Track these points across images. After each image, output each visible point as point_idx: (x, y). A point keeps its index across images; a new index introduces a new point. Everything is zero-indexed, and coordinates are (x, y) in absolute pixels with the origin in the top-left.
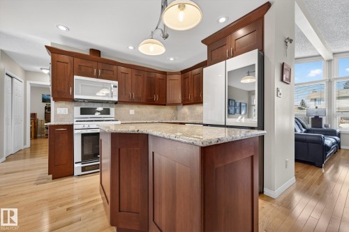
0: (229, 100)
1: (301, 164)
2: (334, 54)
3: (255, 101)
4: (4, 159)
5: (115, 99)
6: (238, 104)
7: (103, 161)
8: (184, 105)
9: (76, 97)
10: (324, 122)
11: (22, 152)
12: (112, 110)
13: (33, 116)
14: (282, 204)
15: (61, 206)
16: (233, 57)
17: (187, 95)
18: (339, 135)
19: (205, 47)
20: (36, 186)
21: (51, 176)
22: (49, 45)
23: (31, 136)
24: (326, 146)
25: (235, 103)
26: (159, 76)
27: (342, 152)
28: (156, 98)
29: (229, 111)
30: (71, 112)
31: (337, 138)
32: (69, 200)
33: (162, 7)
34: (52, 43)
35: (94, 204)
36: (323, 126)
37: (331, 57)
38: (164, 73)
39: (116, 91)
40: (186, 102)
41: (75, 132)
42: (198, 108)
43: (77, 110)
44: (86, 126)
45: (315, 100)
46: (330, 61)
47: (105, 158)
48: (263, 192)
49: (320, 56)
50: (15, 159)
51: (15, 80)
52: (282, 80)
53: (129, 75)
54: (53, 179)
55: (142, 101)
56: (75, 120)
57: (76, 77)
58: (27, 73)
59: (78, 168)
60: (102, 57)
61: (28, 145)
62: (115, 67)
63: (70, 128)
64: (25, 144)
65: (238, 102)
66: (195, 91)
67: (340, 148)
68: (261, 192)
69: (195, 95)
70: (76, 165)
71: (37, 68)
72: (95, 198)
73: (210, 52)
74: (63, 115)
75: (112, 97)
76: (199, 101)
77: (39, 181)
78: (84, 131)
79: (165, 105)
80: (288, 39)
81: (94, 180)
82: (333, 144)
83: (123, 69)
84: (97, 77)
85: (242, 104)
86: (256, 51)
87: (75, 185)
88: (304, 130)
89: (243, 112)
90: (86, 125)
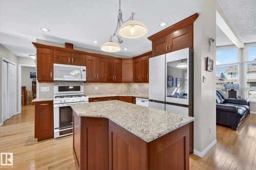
0: (168, 77)
1: (220, 128)
2: (245, 44)
3: (187, 77)
4: (2, 124)
5: (85, 79)
6: (175, 80)
7: (75, 127)
8: (135, 82)
9: (55, 79)
10: (238, 94)
11: (15, 117)
12: (82, 87)
13: (24, 88)
14: (207, 162)
15: (44, 164)
16: (171, 51)
17: (137, 76)
18: (249, 104)
19: (151, 42)
20: (26, 148)
21: (37, 139)
22: (35, 41)
23: (22, 103)
24: (239, 114)
25: (173, 79)
26: (116, 61)
27: (251, 116)
28: (114, 77)
29: (168, 84)
30: (52, 90)
31: (247, 107)
32: (50, 160)
33: (119, 20)
34: (37, 39)
35: (68, 163)
36: (237, 97)
37: (243, 46)
38: (121, 59)
39: (84, 74)
40: (136, 81)
41: (55, 106)
42: (145, 85)
43: (56, 88)
44: (63, 102)
45: (232, 73)
46: (242, 49)
47: (77, 124)
48: (193, 152)
49: (234, 45)
50: (10, 124)
51: (10, 64)
52: (207, 70)
53: (95, 62)
54: (39, 141)
55: (104, 80)
56: (55, 96)
57: (55, 65)
58: (19, 58)
59: (57, 132)
60: (74, 49)
61: (20, 111)
62: (84, 56)
63: (51, 103)
64: (17, 111)
65: (175, 77)
66: (143, 73)
67: (249, 113)
68: (192, 152)
69: (143, 77)
70: (55, 131)
71: (26, 55)
72: (69, 158)
73: (154, 46)
74: (46, 92)
75: (82, 78)
76: (146, 80)
77: (28, 143)
78: (61, 105)
79: (121, 82)
80: (211, 39)
81: (68, 142)
82: (244, 112)
83: (89, 57)
84: (71, 64)
85: (178, 79)
86: (187, 49)
87: (55, 146)
88: (223, 100)
89: (178, 85)
90: (63, 100)
